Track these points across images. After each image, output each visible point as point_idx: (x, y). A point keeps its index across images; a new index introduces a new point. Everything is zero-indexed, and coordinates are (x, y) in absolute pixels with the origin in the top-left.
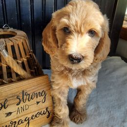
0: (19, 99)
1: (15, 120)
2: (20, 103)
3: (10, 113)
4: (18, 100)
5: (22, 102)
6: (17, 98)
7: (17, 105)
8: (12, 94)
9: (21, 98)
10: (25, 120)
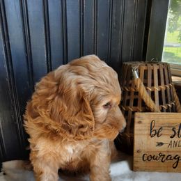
0: (175, 132)
1: (164, 154)
2: (174, 136)
3: (162, 144)
4: (173, 133)
5: (176, 136)
6: (173, 130)
7: (171, 137)
8: (169, 123)
9: (177, 131)
10: (175, 158)
